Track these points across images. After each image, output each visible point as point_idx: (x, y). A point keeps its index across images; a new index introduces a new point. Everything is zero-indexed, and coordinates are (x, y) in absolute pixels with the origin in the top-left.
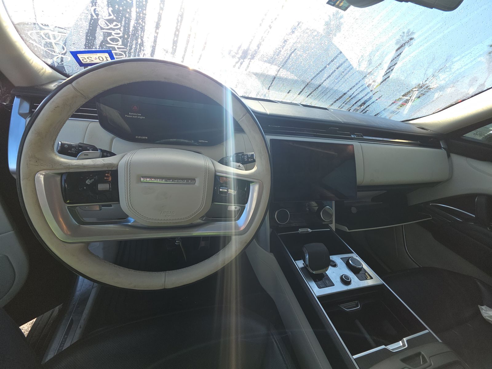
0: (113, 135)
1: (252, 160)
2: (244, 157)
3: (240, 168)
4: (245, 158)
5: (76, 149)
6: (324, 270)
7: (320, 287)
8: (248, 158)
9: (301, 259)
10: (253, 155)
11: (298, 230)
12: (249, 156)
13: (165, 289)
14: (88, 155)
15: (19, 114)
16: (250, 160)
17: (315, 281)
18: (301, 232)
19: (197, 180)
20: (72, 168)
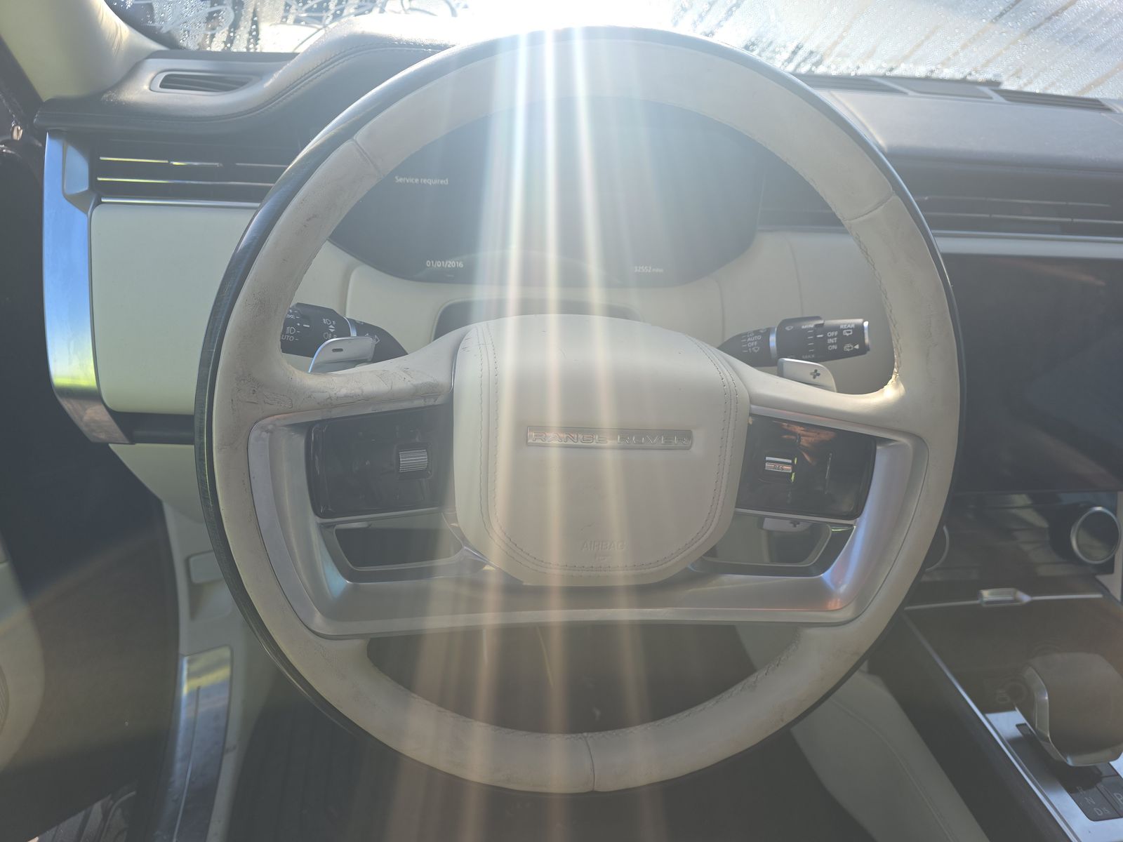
0: (348, 258)
1: (857, 347)
2: (826, 338)
3: (818, 380)
4: (830, 341)
5: (297, 328)
6: (1107, 753)
7: (1093, 817)
8: (842, 340)
9: (1012, 709)
10: (859, 329)
11: (977, 595)
12: (845, 333)
13: (593, 792)
14: (341, 350)
15: (66, 199)
16: (847, 347)
17: (1071, 791)
18: (988, 602)
19: (699, 436)
20: (336, 406)
